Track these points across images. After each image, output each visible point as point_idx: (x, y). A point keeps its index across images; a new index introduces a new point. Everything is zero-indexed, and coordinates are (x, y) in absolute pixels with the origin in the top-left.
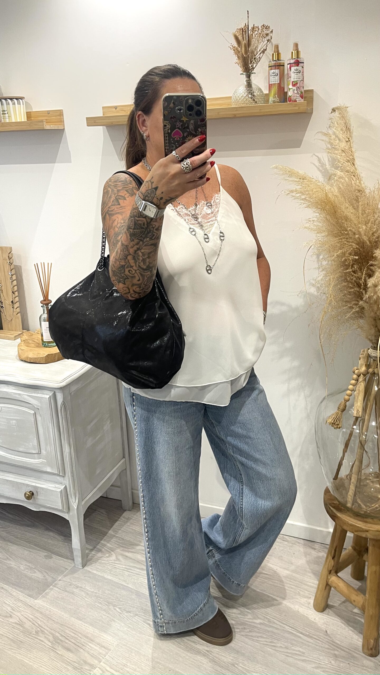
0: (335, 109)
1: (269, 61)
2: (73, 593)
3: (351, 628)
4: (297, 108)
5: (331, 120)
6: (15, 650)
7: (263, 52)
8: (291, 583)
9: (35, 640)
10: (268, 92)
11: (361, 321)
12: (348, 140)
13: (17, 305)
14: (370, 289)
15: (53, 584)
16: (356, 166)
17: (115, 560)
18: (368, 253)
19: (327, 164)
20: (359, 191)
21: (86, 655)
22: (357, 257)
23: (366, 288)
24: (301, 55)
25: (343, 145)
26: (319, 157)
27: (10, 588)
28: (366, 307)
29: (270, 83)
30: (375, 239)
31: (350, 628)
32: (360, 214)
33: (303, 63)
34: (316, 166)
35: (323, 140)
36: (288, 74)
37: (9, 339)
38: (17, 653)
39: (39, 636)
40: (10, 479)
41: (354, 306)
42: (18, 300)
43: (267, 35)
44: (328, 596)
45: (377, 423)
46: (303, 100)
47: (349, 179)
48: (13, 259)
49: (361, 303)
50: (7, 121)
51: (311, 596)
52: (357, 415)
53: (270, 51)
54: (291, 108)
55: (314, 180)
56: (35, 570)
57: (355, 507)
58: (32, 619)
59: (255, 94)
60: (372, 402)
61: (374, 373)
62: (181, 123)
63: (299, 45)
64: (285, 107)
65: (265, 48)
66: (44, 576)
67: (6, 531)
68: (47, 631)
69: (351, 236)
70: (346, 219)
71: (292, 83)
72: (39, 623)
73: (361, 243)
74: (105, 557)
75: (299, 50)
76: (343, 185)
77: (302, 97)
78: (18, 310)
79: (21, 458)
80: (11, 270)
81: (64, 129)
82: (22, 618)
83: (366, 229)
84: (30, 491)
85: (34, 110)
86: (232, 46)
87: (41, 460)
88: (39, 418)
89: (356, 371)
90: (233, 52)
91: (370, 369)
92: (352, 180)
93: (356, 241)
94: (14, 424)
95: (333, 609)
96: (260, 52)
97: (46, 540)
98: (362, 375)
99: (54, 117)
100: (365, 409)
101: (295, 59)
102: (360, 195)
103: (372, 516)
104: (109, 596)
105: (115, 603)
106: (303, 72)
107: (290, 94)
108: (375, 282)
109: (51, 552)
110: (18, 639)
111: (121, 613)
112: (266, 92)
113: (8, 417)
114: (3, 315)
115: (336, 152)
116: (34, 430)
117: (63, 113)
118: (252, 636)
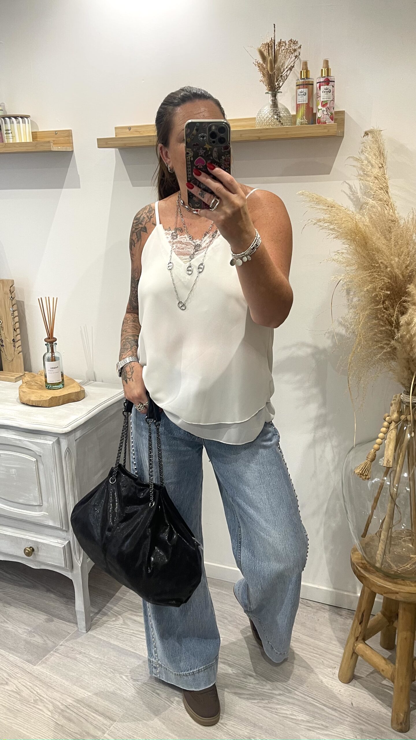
0: (368, 133)
1: (296, 79)
2: (75, 659)
3: (380, 701)
4: (326, 131)
5: (363, 144)
6: (10, 719)
7: (291, 69)
8: (314, 652)
9: (33, 709)
10: (295, 113)
11: (393, 363)
12: (381, 166)
13: (19, 344)
14: (402, 328)
15: (54, 650)
16: (390, 194)
17: (122, 624)
18: (401, 288)
19: (359, 192)
20: (392, 221)
21: (89, 725)
22: (389, 293)
23: (398, 326)
24: (332, 74)
25: (376, 171)
26: (350, 184)
27: (7, 653)
28: (398, 347)
29: (298, 103)
30: (409, 273)
31: (378, 700)
32: (393, 246)
33: (334, 82)
34: (347, 195)
35: (354, 166)
36: (317, 94)
37: (10, 381)
38: (14, 723)
39: (38, 705)
40: (8, 533)
41: (385, 346)
42: (20, 338)
43: (295, 50)
44: (355, 666)
45: (409, 474)
46: (333, 121)
47: (381, 208)
48: (15, 294)
49: (393, 342)
50: (11, 141)
51: (336, 666)
52: (387, 465)
53: (298, 68)
54: (321, 131)
55: (343, 208)
56: (35, 635)
57: (385, 566)
58: (31, 687)
59: (281, 115)
60: (404, 452)
61: (407, 420)
62: (204, 151)
63: (329, 62)
64: (314, 130)
65: (292, 64)
66: (45, 641)
67: (4, 592)
68: (47, 699)
69: (382, 269)
70: (378, 251)
71: (322, 103)
72: (38, 691)
73: (393, 277)
74: (111, 621)
75: (330, 67)
76: (375, 215)
77: (332, 119)
78: (20, 349)
79: (20, 510)
80: (13, 306)
81: (73, 151)
82: (19, 685)
83: (398, 261)
84: (30, 547)
85: (40, 130)
86: (257, 62)
87: (43, 512)
88: (41, 467)
89: (387, 418)
90: (258, 68)
91: (402, 416)
92: (385, 209)
93: (388, 275)
94: (13, 472)
95: (359, 680)
96: (287, 69)
97: (47, 602)
98: (393, 422)
99: (62, 138)
100: (396, 460)
101: (325, 77)
102: (393, 225)
103: (402, 577)
104: (115, 663)
105: (122, 671)
106: (333, 92)
107: (319, 115)
108: (408, 320)
109: (52, 615)
110: (15, 708)
111: (127, 682)
112: (293, 113)
113: (7, 465)
114: (3, 355)
115: (368, 179)
116: (36, 480)
117: (72, 133)
118: (271, 708)
